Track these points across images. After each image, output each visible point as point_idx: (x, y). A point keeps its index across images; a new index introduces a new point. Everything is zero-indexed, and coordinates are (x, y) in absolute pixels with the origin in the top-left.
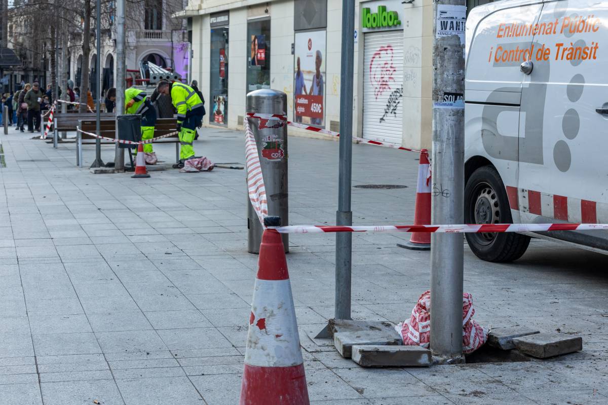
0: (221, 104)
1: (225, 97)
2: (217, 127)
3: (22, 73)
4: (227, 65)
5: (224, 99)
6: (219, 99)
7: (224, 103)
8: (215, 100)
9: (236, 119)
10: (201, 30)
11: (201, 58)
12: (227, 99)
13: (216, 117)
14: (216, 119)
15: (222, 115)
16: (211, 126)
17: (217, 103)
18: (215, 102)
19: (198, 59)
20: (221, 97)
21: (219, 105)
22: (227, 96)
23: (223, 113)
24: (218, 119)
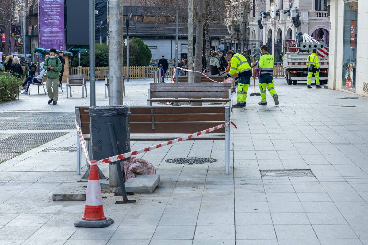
0: (351, 70)
1: (354, 64)
2: (348, 91)
3: (236, 42)
4: (356, 36)
5: (353, 67)
6: (349, 66)
7: (353, 70)
8: (347, 67)
9: (362, 86)
10: (337, 4)
11: (336, 30)
12: (356, 67)
13: (347, 82)
14: (347, 84)
15: (352, 81)
16: (343, 90)
17: (348, 70)
18: (346, 69)
19: (334, 31)
20: (351, 65)
21: (349, 72)
22: (356, 64)
23: (352, 79)
24: (348, 84)
